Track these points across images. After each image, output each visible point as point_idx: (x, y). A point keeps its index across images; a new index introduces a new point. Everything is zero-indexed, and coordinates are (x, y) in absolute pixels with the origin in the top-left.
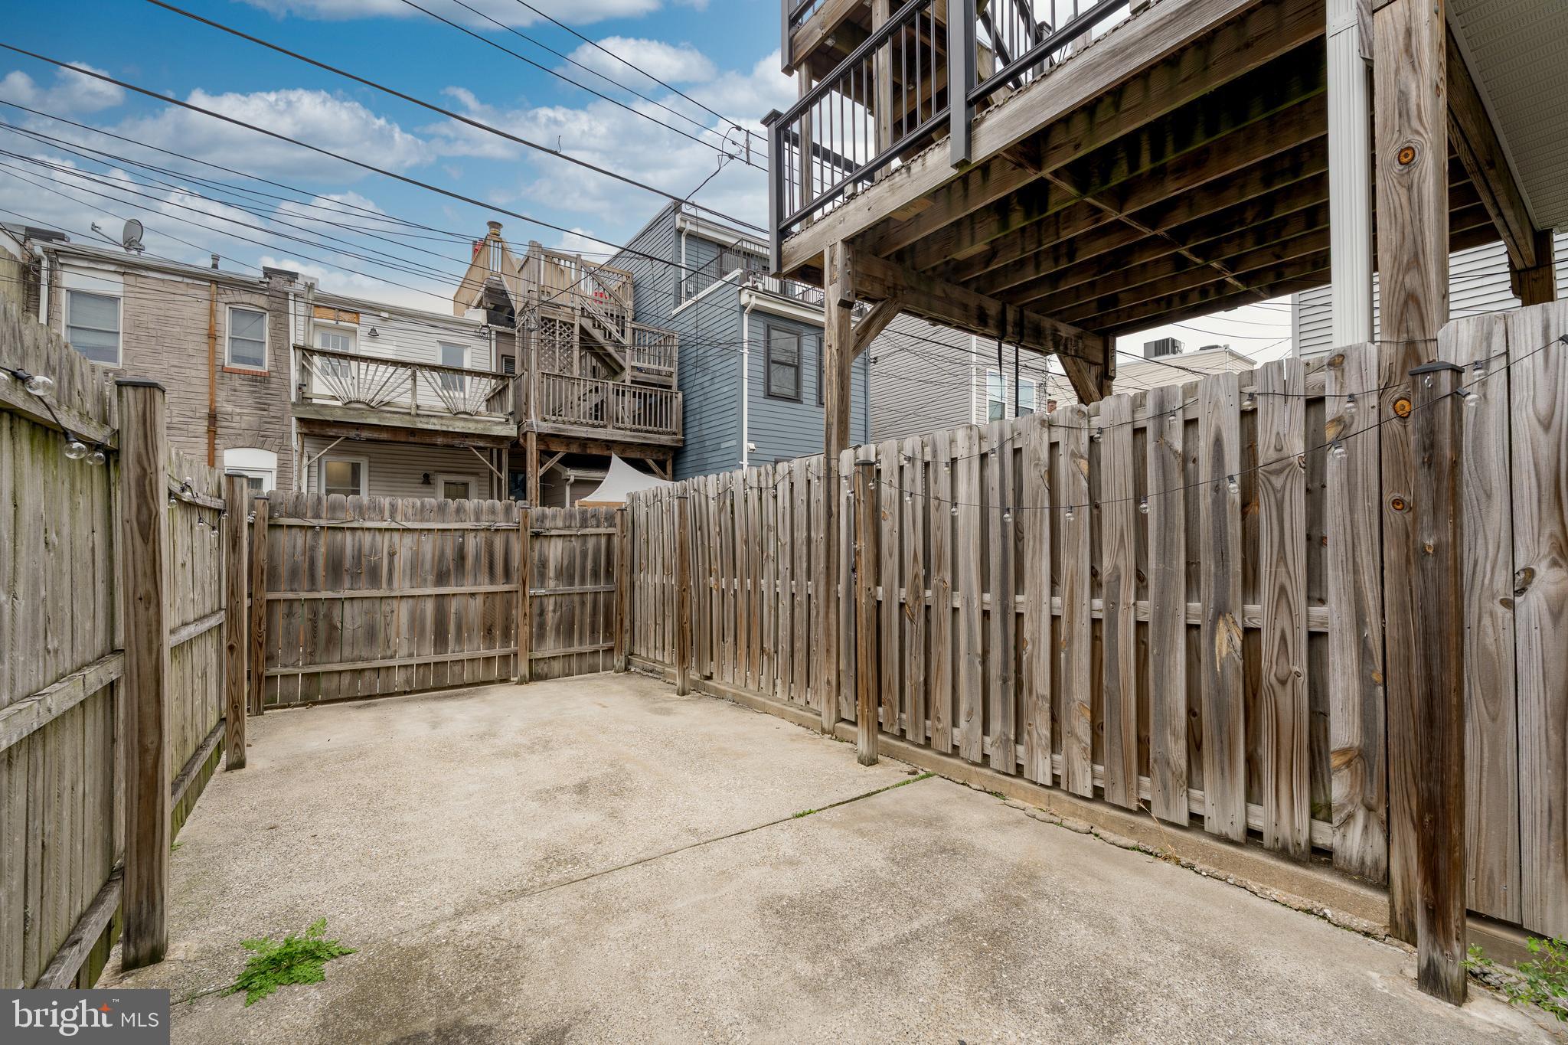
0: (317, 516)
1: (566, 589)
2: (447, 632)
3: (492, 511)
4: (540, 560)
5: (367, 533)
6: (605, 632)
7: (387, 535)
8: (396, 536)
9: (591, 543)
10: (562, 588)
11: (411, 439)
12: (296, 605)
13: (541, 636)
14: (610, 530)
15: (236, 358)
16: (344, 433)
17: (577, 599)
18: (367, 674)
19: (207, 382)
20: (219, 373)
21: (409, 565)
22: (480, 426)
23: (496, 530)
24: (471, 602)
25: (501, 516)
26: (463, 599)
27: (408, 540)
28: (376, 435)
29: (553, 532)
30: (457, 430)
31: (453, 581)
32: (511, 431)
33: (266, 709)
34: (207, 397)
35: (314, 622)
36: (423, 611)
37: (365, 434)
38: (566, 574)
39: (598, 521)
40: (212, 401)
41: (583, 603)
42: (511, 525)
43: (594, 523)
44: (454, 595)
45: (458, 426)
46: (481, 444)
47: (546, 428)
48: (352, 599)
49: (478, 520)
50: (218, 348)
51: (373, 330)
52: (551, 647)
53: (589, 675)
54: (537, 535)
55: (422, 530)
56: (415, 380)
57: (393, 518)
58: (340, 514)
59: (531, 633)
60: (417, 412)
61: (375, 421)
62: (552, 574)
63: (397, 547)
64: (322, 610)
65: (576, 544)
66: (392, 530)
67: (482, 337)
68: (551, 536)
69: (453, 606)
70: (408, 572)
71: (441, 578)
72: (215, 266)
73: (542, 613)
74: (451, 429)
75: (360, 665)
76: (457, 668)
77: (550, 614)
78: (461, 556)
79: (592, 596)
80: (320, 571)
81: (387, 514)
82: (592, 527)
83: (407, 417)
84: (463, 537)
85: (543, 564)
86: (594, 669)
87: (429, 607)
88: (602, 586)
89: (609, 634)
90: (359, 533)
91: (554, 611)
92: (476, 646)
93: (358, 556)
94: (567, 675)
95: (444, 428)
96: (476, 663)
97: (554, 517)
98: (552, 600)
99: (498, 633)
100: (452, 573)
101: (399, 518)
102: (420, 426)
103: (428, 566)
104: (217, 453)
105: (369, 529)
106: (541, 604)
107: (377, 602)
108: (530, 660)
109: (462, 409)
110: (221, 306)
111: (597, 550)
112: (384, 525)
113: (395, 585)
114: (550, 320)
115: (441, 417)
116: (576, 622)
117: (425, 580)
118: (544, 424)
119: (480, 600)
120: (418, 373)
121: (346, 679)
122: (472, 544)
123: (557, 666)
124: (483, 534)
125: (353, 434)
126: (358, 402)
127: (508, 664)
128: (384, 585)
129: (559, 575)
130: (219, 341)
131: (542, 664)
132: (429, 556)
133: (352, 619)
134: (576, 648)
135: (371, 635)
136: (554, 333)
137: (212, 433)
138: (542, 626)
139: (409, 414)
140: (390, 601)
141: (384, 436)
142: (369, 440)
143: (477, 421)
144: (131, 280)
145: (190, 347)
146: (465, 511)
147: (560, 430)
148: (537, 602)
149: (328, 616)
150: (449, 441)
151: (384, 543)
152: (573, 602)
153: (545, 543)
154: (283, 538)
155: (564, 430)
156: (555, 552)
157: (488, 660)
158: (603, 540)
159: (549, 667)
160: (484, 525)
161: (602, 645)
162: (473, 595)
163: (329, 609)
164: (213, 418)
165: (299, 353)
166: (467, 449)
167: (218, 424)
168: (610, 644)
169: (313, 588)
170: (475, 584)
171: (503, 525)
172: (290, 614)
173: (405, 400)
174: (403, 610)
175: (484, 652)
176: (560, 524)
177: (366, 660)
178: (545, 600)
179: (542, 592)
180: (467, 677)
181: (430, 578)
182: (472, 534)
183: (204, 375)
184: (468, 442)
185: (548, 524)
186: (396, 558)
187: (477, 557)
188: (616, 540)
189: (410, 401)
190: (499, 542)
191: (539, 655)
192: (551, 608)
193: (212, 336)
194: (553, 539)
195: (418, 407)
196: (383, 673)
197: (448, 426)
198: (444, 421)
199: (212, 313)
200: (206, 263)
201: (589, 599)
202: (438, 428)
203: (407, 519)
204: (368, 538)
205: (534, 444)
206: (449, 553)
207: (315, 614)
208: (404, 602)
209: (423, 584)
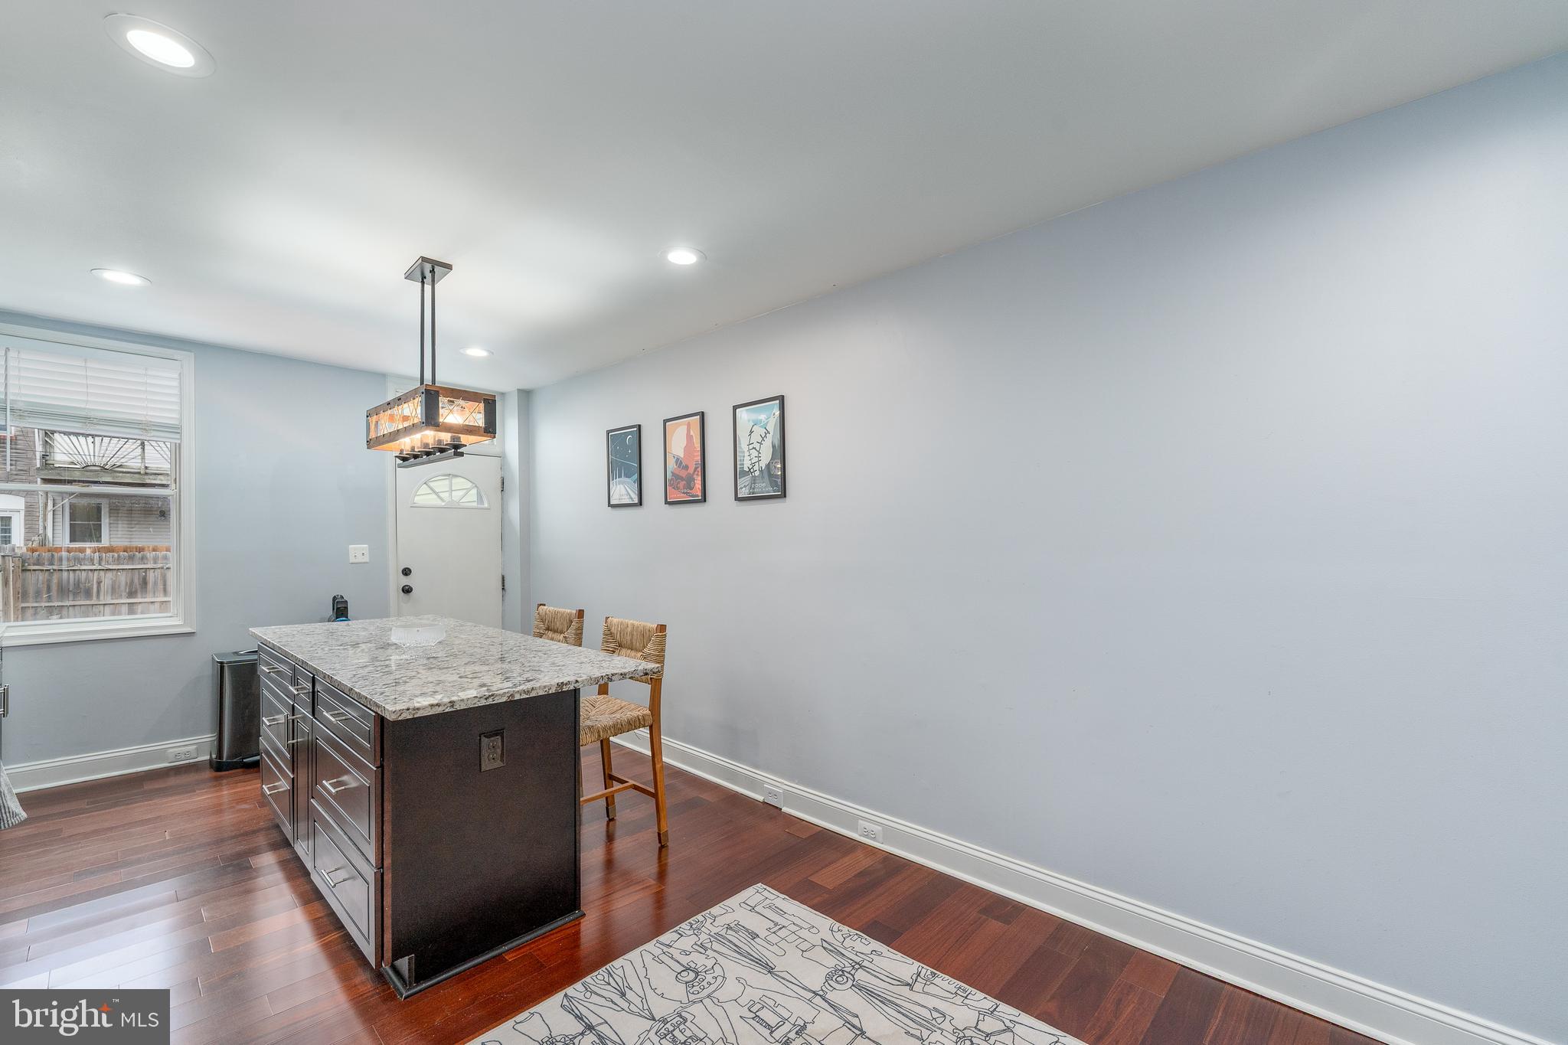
5: (82, 572)
7: (96, 573)
8: (102, 573)
21: (110, 588)
27: (109, 575)
31: (139, 595)
36: (120, 611)
44: (140, 602)
48: (74, 605)
49: (155, 564)
56: (143, 449)
57: (99, 563)
60: (146, 472)
61: (109, 480)
63: (103, 579)
64: (56, 611)
66: (99, 570)
69: (140, 608)
70: (110, 591)
71: (132, 594)
78: (145, 583)
80: (54, 592)
81: (95, 562)
83: (137, 476)
84: (146, 572)
87: (124, 608)
90: (77, 572)
93: (78, 583)
100: (139, 591)
101: (103, 563)
102: (148, 481)
103: (123, 588)
105: (84, 570)
112: (94, 568)
113: (102, 598)
120: (147, 444)
126: (94, 465)
128: (94, 598)
132: (123, 583)
139: (139, 472)
140: (98, 605)
160: (160, 566)
173: (135, 463)
181: (124, 594)
186: (102, 584)
187: (155, 583)
189: (139, 464)
195: (146, 468)
203: (109, 564)
204: (83, 574)
206: (137, 581)
208: (107, 607)
209: (120, 597)
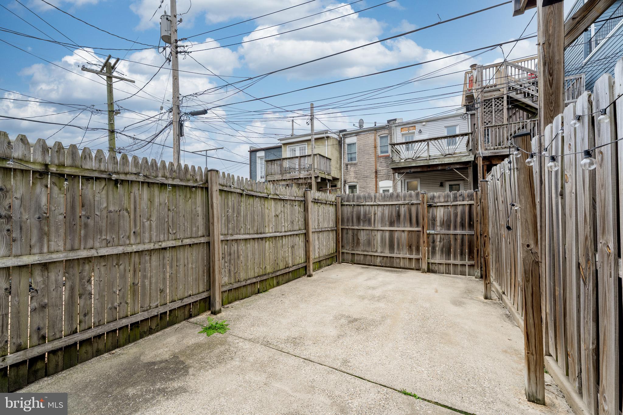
0: (353, 201)
1: (447, 232)
2: (394, 245)
3: (411, 196)
4: (432, 217)
5: (367, 207)
6: (469, 255)
7: (373, 207)
8: (376, 207)
9: (459, 209)
10: (444, 231)
11: (429, 169)
12: (349, 230)
13: (434, 252)
14: (472, 202)
15: (382, 152)
16: (406, 171)
17: (452, 237)
18: (368, 256)
19: (374, 162)
20: (377, 157)
21: (380, 218)
22: (456, 159)
23: (412, 204)
24: (403, 234)
25: (414, 198)
26: (400, 233)
27: (380, 209)
28: (416, 170)
29: (438, 204)
30: (446, 162)
31: (396, 225)
32: (471, 158)
33: (342, 262)
34: (375, 166)
35: (353, 236)
36: (385, 236)
37: (412, 170)
38: (446, 224)
39: (463, 197)
40: (376, 167)
41: (456, 239)
42: (418, 202)
43: (461, 198)
44: (396, 231)
45: (446, 161)
46: (458, 166)
47: (487, 153)
48: (363, 230)
49: (405, 200)
50: (377, 150)
51: (420, 130)
52: (438, 259)
53: (460, 276)
54: (430, 206)
55: (384, 205)
56: (428, 146)
57: (375, 201)
58: (360, 200)
59: (428, 250)
60: (430, 158)
61: (414, 165)
62: (438, 224)
63: (377, 211)
64: (355, 232)
65: (451, 210)
66: (375, 205)
67: (464, 119)
68: (438, 206)
69: (396, 235)
70: (380, 221)
71: (392, 224)
72: (375, 125)
73: (434, 242)
74: (443, 162)
75: (365, 253)
76: (398, 260)
77: (438, 243)
78: (399, 215)
79: (461, 236)
80: (355, 220)
81: (373, 199)
82: (460, 201)
83: (426, 161)
84: (399, 207)
85: (434, 219)
86: (463, 273)
87: (387, 234)
88: (467, 232)
89: (471, 257)
90: (365, 206)
91: (440, 242)
92: (405, 253)
93: (365, 215)
94: (447, 273)
95: (440, 163)
96: (405, 260)
97: (439, 197)
98: (439, 236)
99: (414, 248)
100: (395, 222)
101: (377, 200)
102: (431, 163)
103: (387, 219)
104: (378, 183)
105: (368, 205)
106: (433, 238)
107: (371, 231)
108: (428, 263)
109: (447, 153)
110: (377, 136)
111: (463, 213)
112: (372, 203)
113: (376, 225)
114: (489, 100)
115: (439, 158)
116: (452, 248)
117: (386, 224)
118: (487, 152)
119: (406, 233)
120: (430, 143)
121: (362, 257)
122: (403, 210)
123: (442, 268)
124: (406, 206)
125: (408, 171)
126: (409, 159)
127: (419, 262)
128: (373, 225)
129: (442, 224)
130: (377, 148)
131: (434, 265)
132: (387, 215)
133: (363, 237)
134: (452, 261)
135: (369, 243)
136: (491, 105)
137: (376, 177)
138: (434, 248)
139: (427, 159)
140: (374, 231)
141: (419, 170)
142: (414, 172)
143: (454, 157)
144: (358, 136)
145: (370, 152)
146: (400, 196)
147: (495, 153)
148: (431, 236)
149: (357, 235)
150: (444, 167)
151: (372, 209)
152: (450, 238)
153: (435, 209)
154: (345, 208)
155: (498, 153)
156: (440, 213)
157: (410, 259)
158: (467, 208)
159: (438, 268)
160: (407, 202)
161: (467, 262)
162: (403, 231)
163: (357, 232)
164: (376, 172)
165: (391, 146)
166: (452, 170)
167: (378, 174)
168: (472, 262)
169: (353, 226)
170: (404, 227)
171: (415, 202)
172: (347, 233)
173: (425, 155)
174: (379, 235)
175: (408, 256)
176: (442, 200)
177: (368, 251)
178: (435, 236)
179: (432, 232)
180: (402, 265)
181: (387, 223)
182: (403, 206)
183: (374, 159)
184: (452, 167)
185: (436, 200)
186: (376, 216)
187: (405, 216)
188: (474, 208)
189: (427, 155)
190: (414, 209)
191: (432, 261)
192: (438, 240)
193: (375, 147)
194: (439, 208)
195: (430, 156)
196: (373, 257)
197: (442, 161)
198: (440, 160)
199: (375, 140)
200: (373, 125)
201: (459, 237)
202: (438, 163)
203: (380, 201)
204: (367, 208)
205: (481, 162)
206: (394, 213)
207: (353, 234)
208: (379, 232)
209: (385, 226)
